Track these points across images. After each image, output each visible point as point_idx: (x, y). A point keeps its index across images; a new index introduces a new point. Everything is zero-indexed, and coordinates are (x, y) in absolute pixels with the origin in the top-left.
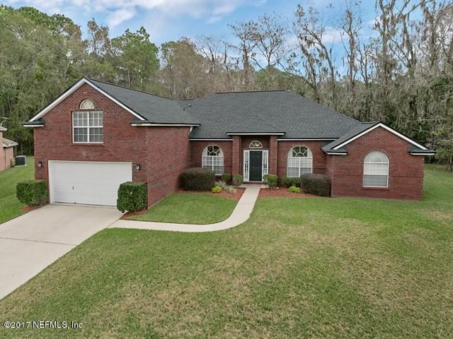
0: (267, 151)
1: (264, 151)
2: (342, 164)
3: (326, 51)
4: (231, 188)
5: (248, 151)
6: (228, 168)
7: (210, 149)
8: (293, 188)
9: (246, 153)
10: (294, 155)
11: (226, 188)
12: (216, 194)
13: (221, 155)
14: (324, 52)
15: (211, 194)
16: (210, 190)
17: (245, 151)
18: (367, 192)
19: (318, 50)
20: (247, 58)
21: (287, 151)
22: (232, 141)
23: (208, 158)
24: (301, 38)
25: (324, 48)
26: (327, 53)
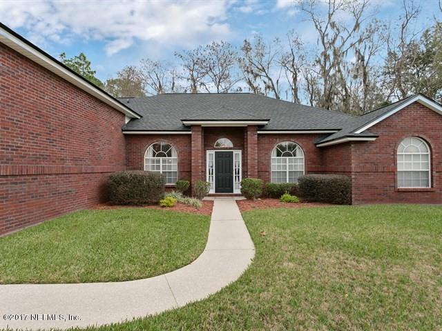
0: (240, 152)
1: (235, 152)
2: (366, 156)
3: (272, 83)
4: (192, 200)
5: (213, 152)
6: (184, 174)
7: (156, 148)
8: (287, 196)
9: (211, 155)
10: (279, 154)
11: (183, 200)
12: (168, 209)
13: (175, 156)
14: (271, 84)
15: (159, 208)
16: (157, 204)
17: (208, 152)
18: (404, 195)
19: (265, 83)
20: (195, 87)
21: (270, 150)
22: (191, 135)
23: (153, 162)
24: (248, 72)
25: (271, 80)
26: (273, 85)
